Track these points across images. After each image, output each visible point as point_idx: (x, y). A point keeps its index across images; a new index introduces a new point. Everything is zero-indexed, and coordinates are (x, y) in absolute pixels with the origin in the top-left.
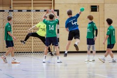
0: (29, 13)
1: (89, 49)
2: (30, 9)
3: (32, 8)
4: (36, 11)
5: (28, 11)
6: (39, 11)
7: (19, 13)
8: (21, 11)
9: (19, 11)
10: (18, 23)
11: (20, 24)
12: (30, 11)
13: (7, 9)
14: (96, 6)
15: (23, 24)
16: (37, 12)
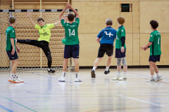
0: (37, 13)
1: (119, 63)
2: (37, 8)
3: (40, 7)
4: (46, 11)
5: (34, 11)
6: (50, 11)
7: (23, 13)
8: (26, 11)
9: (22, 11)
10: (21, 28)
11: (24, 28)
12: (38, 11)
13: (5, 8)
14: (128, 5)
15: (28, 28)
16: (47, 13)
